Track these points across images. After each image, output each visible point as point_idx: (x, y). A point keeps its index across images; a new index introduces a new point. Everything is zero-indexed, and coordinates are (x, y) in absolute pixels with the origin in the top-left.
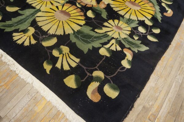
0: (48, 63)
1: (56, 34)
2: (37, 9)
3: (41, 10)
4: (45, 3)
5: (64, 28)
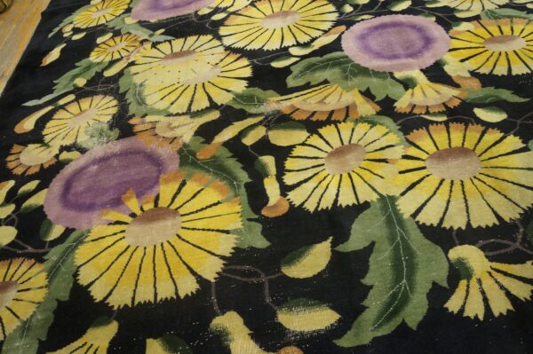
1: (528, 207)
2: (375, 200)
3: (391, 195)
4: (363, 173)
5: (512, 182)
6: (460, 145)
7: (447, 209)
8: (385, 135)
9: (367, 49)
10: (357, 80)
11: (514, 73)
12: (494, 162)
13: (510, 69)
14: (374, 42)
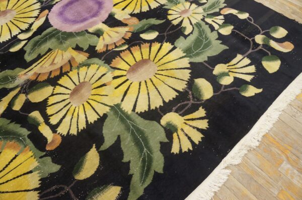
0: (245, 90)
1: (188, 79)
2: (109, 111)
3: (116, 104)
4: (95, 97)
5: (176, 69)
6: (141, 59)
7: (149, 98)
8: (98, 69)
9: (66, 20)
10: (68, 42)
11: (152, 8)
12: (162, 61)
13: (149, 7)
14: (69, 14)
